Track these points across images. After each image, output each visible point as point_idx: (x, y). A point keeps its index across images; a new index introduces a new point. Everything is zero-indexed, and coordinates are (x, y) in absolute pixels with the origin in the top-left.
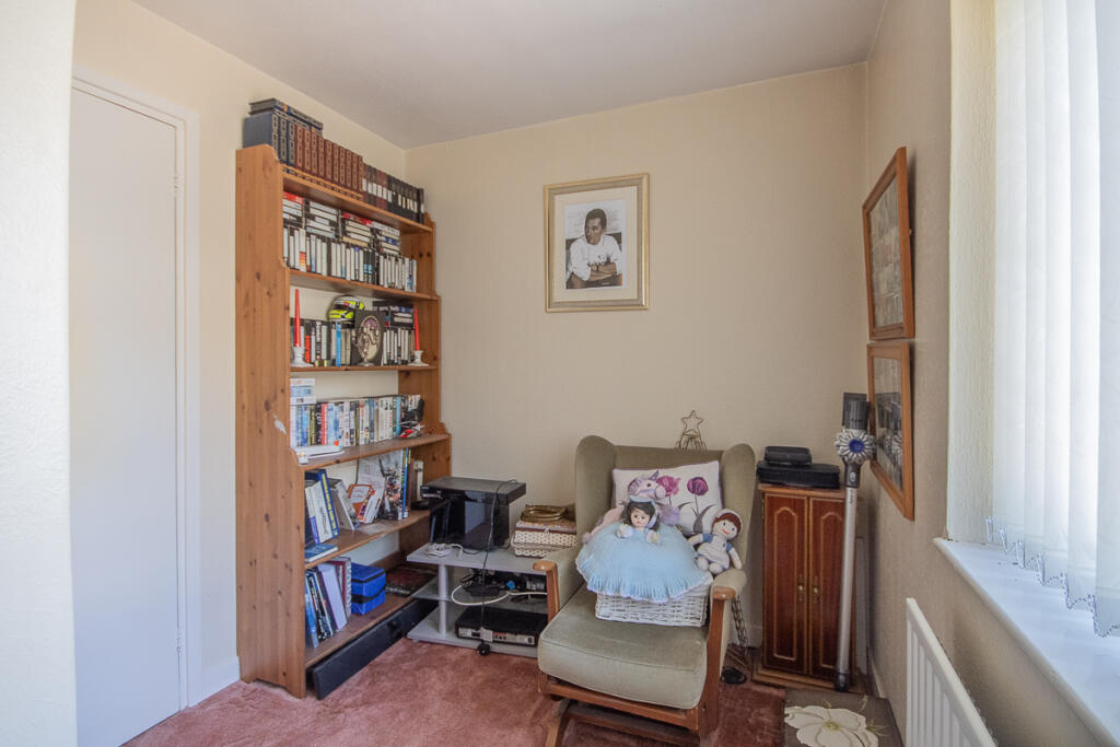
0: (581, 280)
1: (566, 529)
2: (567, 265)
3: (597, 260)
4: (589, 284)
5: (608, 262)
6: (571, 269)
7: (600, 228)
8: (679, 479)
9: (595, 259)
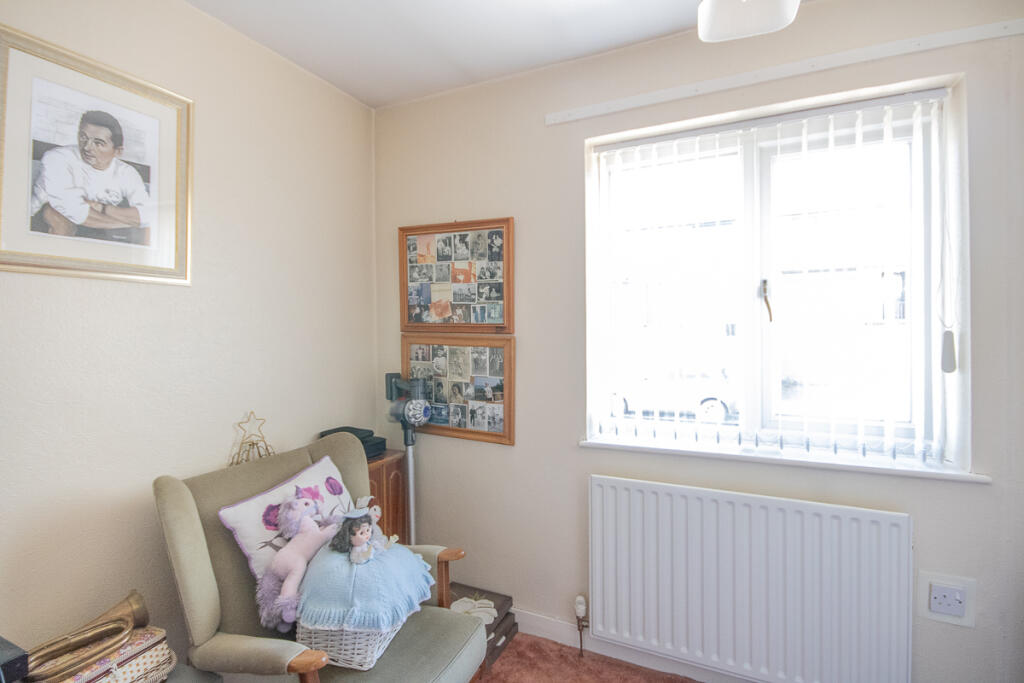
0: (66, 220)
1: (146, 644)
2: (34, 185)
3: (103, 196)
4: (83, 231)
5: (124, 204)
6: (43, 197)
7: (110, 145)
8: (316, 487)
9: (97, 192)
